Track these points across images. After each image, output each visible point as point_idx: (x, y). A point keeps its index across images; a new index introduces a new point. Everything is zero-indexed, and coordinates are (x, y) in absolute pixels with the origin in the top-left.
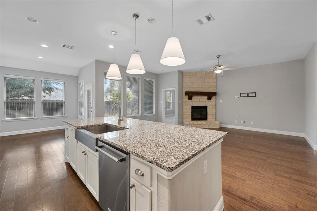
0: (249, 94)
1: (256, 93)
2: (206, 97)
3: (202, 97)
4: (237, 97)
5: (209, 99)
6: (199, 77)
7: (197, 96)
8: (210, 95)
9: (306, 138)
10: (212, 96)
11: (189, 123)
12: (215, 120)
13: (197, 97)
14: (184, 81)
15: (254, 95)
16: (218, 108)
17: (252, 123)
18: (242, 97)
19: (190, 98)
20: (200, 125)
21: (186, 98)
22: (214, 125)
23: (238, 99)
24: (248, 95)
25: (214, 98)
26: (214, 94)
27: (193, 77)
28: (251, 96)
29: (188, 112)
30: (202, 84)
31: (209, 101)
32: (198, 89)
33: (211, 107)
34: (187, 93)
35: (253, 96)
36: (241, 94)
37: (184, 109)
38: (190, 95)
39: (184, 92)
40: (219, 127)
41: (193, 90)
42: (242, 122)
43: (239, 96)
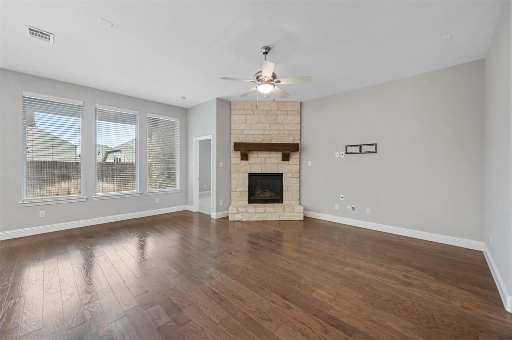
0: (363, 147)
1: (376, 144)
2: (279, 155)
3: (271, 155)
4: (339, 154)
5: (286, 158)
6: (265, 112)
7: (259, 153)
8: (288, 150)
9: (485, 253)
10: (288, 152)
11: (237, 211)
12: (298, 202)
13: (259, 155)
14: (232, 122)
15: (372, 148)
16: (303, 178)
17: (368, 211)
18: (349, 154)
19: (245, 157)
20: (261, 215)
21: (236, 156)
22: (292, 214)
23: (342, 158)
24: (361, 149)
25: (295, 157)
26: (295, 148)
27: (251, 111)
28: (367, 153)
29: (241, 186)
30: (270, 127)
31: (286, 162)
32: (262, 137)
33: (290, 175)
34: (237, 146)
35: (371, 152)
36: (348, 148)
37: (232, 180)
38: (245, 150)
39: (232, 144)
40: (303, 219)
41: (250, 140)
42: (349, 208)
43: (344, 153)
